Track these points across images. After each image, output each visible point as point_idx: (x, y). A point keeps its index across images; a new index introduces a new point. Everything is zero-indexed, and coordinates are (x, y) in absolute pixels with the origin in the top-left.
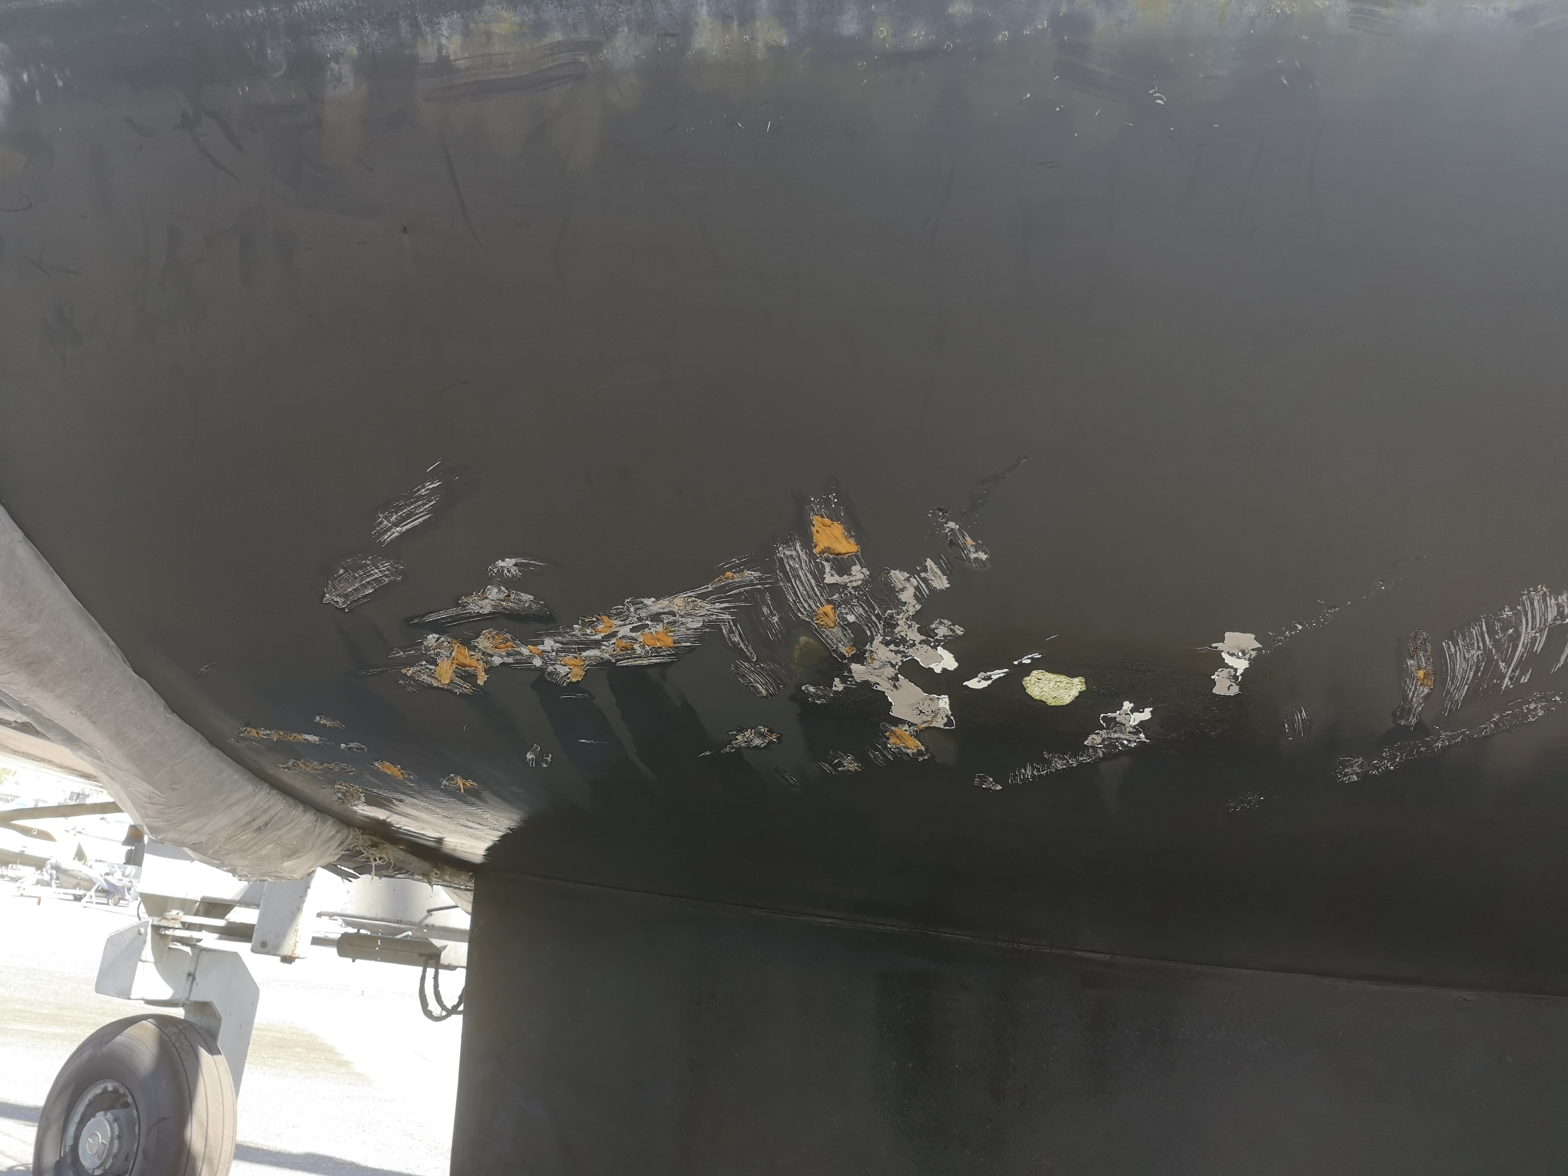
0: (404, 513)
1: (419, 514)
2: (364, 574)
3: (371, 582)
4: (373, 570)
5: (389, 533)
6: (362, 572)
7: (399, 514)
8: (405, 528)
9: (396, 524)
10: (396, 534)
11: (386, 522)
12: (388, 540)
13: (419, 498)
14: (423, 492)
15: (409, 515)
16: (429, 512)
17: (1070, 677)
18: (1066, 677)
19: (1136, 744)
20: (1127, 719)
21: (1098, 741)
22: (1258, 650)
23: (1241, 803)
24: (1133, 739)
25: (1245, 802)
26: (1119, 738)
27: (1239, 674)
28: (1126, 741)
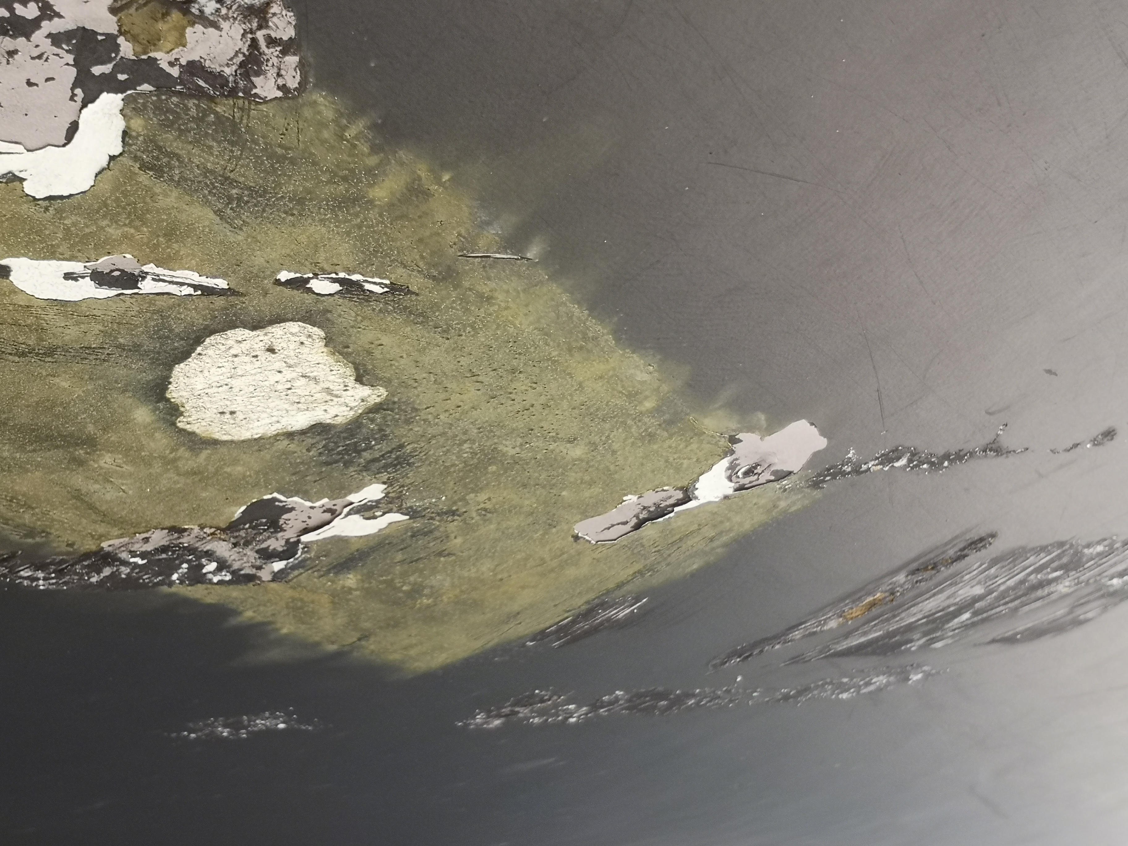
17: (359, 379)
18: (350, 371)
19: (228, 577)
20: (311, 523)
21: (149, 547)
22: (781, 476)
23: (225, 726)
24: (236, 566)
25: (236, 727)
26: (210, 555)
27: (676, 509)
28: (213, 565)
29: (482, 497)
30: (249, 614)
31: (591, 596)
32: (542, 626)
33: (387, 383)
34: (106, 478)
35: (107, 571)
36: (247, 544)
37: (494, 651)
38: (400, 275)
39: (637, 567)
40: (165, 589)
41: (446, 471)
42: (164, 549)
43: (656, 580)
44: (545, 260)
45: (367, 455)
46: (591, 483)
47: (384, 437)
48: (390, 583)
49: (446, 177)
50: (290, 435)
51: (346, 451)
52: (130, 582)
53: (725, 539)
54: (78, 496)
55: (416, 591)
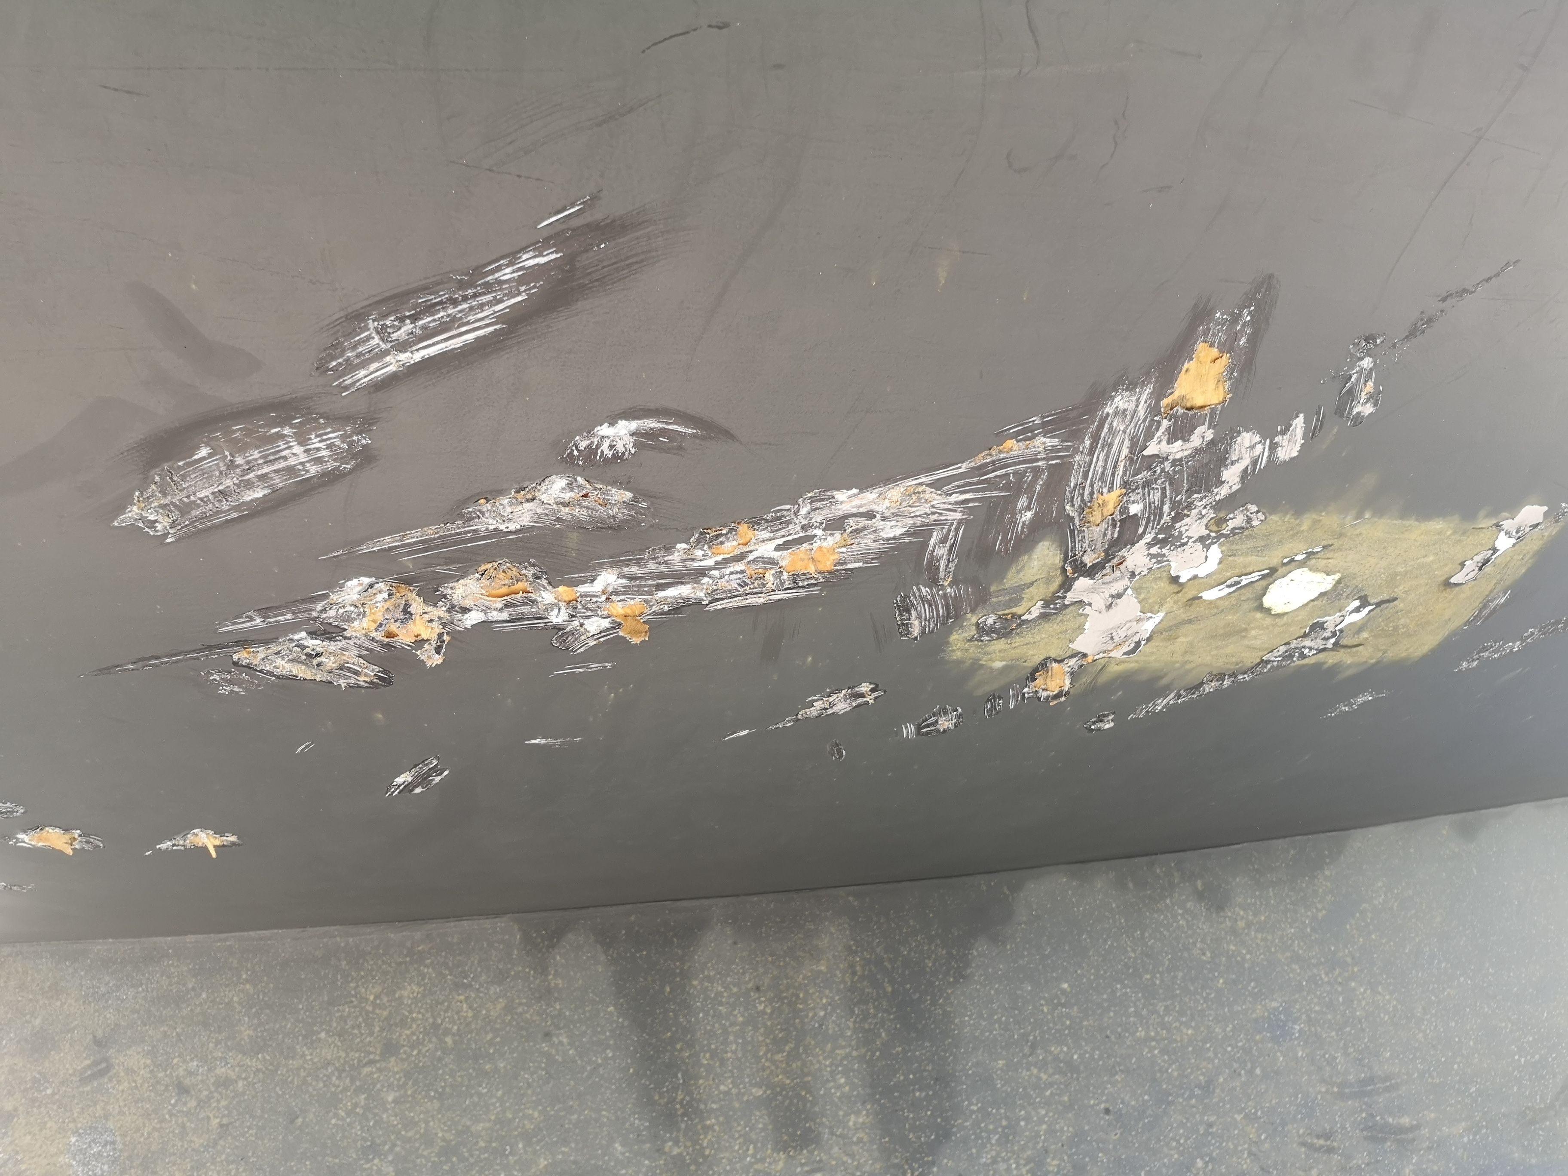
0: (435, 320)
1: (473, 323)
2: (261, 457)
3: (273, 475)
4: (290, 447)
5: (374, 366)
6: (259, 452)
7: (421, 322)
8: (418, 357)
9: (402, 346)
10: (392, 368)
11: (376, 340)
12: (362, 381)
13: (488, 288)
14: (507, 274)
15: (444, 327)
16: (500, 318)
17: (1328, 575)
18: (1323, 575)
19: (1315, 652)
20: (1338, 622)
21: (1280, 653)
22: (1535, 526)
23: (1345, 706)
24: (1316, 647)
25: (1350, 705)
26: (1304, 647)
27: (1493, 557)
28: (1307, 650)
29: (1401, 588)
30: (1331, 661)
31: (1480, 600)
32: (1466, 619)
33: (1339, 571)
34: (1255, 638)
35: (1269, 666)
36: (1316, 638)
37: (1450, 637)
38: (1325, 543)
39: (1494, 581)
40: (1293, 664)
41: (1380, 586)
42: (1286, 652)
43: (1508, 583)
44: (1373, 516)
45: (1345, 594)
46: (1446, 565)
47: (1348, 587)
48: (1383, 630)
49: (1323, 514)
50: (1313, 600)
51: (1336, 596)
52: (1279, 667)
53: (1528, 557)
54: (1248, 647)
55: (1396, 628)
